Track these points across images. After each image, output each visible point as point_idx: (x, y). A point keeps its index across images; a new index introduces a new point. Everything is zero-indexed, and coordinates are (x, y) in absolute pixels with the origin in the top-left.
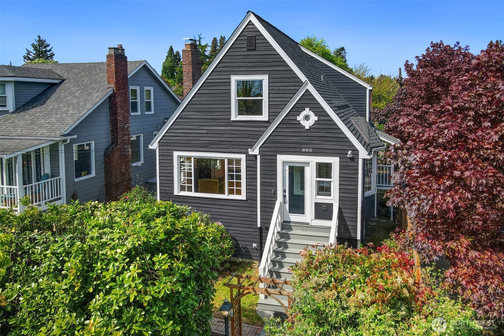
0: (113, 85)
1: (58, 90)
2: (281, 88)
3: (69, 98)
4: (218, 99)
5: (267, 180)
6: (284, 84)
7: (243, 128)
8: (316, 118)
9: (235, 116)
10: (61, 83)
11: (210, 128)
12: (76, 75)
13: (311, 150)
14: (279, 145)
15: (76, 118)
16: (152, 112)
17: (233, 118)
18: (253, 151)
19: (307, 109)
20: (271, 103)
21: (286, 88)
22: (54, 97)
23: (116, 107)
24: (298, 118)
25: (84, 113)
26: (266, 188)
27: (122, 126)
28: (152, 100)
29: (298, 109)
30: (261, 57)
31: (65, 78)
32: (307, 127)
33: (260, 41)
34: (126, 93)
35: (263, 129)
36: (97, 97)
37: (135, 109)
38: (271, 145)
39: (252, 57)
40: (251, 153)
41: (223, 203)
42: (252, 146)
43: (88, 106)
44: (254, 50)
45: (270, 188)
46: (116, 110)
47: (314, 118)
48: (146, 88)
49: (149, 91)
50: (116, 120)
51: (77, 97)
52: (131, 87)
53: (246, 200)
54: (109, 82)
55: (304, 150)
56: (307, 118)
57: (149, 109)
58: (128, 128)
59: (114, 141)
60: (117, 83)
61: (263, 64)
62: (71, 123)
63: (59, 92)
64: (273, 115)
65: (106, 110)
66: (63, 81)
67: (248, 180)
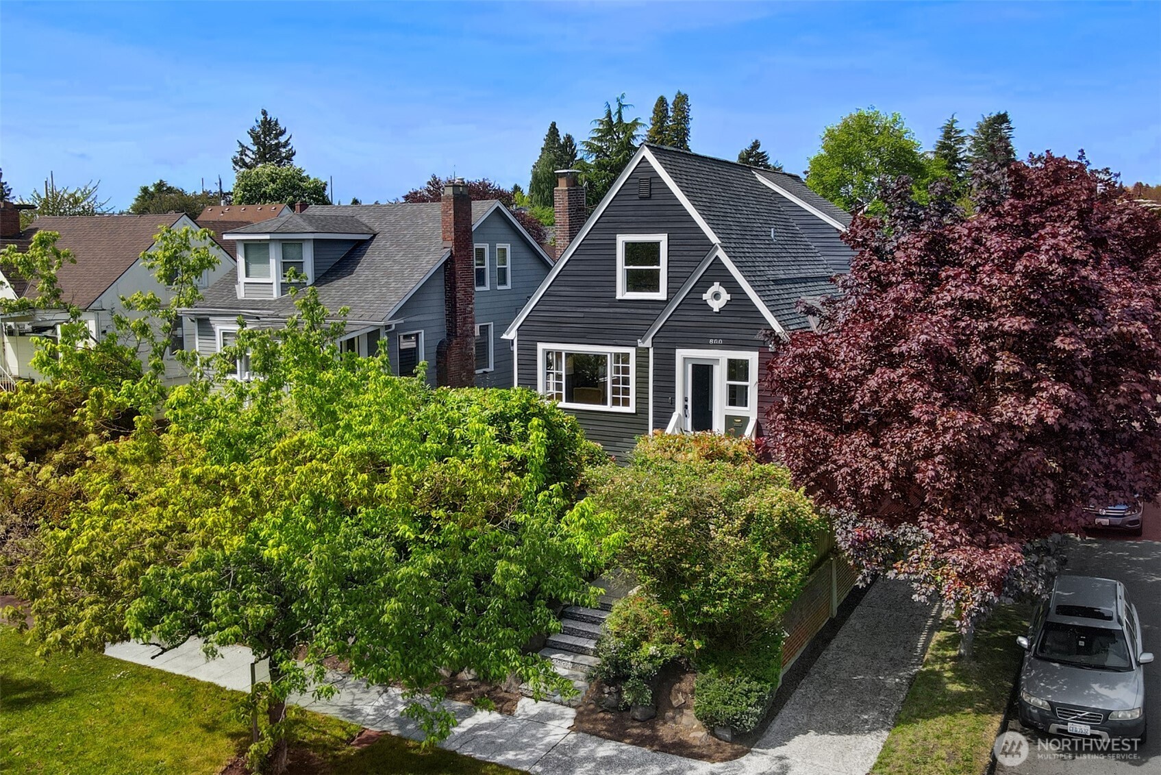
0: (450, 244)
1: (369, 251)
2: (685, 253)
3: (387, 264)
4: (598, 268)
5: (662, 384)
6: (689, 248)
7: (633, 311)
8: (728, 297)
9: (622, 293)
10: (372, 239)
11: (587, 310)
12: (392, 226)
13: (721, 341)
14: (678, 334)
15: (401, 293)
16: (509, 287)
17: (619, 296)
18: (643, 342)
19: (717, 284)
20: (670, 274)
21: (692, 253)
22: (365, 261)
23: (455, 278)
24: (705, 297)
25: (412, 286)
26: (660, 394)
27: (462, 307)
28: (508, 265)
29: (704, 284)
30: (657, 208)
31: (377, 230)
32: (716, 310)
33: (657, 186)
34: (469, 256)
35: (658, 312)
36: (428, 262)
37: (481, 282)
38: (667, 334)
39: (646, 208)
40: (640, 345)
41: (603, 417)
42: (642, 335)
43: (417, 276)
44: (649, 198)
45: (666, 395)
46: (455, 283)
47: (725, 297)
48: (499, 246)
49: (504, 250)
50: (455, 298)
51: (400, 263)
52: (476, 246)
53: (636, 414)
54: (444, 239)
55: (711, 341)
56: (716, 296)
57: (503, 281)
58: (471, 312)
59: (451, 333)
60: (456, 240)
61: (662, 219)
62: (395, 302)
63: (371, 255)
64: (672, 291)
65: (440, 282)
66: (375, 235)
67: (639, 385)
